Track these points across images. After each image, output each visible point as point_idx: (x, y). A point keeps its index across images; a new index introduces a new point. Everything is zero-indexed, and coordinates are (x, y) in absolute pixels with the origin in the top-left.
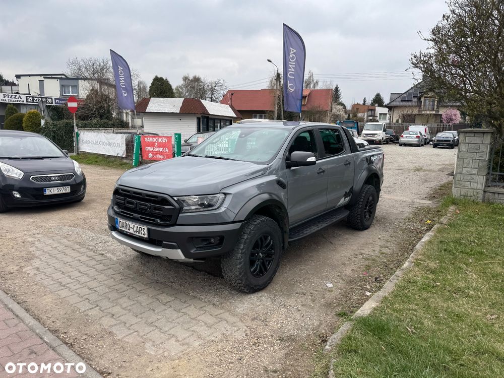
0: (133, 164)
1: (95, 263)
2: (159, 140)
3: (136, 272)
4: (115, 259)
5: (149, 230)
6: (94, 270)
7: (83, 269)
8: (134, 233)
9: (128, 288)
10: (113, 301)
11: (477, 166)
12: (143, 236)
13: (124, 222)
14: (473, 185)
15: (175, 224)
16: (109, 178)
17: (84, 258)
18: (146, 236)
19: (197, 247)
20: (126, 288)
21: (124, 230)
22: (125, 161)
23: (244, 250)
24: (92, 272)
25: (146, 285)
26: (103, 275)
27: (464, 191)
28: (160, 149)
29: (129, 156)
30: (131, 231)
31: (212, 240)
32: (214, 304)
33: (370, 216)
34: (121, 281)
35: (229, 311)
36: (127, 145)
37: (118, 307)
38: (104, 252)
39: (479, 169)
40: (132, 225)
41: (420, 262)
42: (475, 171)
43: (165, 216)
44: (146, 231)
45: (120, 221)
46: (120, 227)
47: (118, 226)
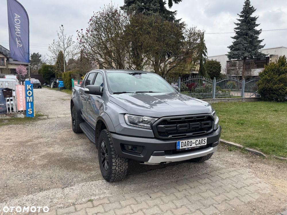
12: (203, 145)
13: (186, 142)
15: (214, 131)
18: (206, 144)
30: (194, 145)
40: (194, 141)
45: (182, 142)
46: (181, 147)
47: (179, 147)
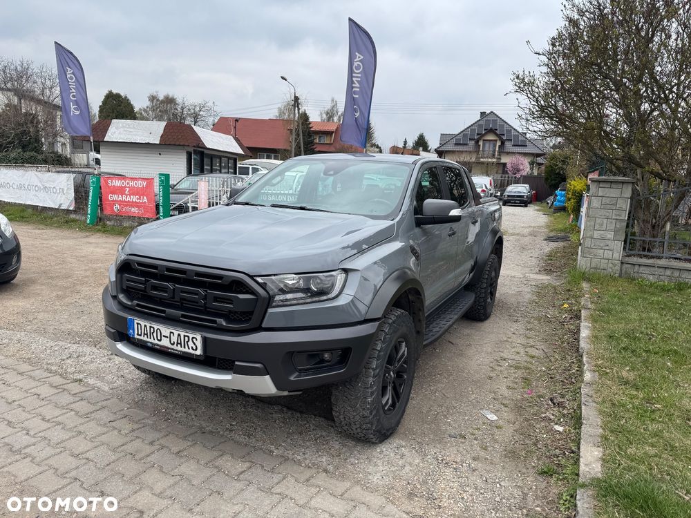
0: (88, 222)
1: (71, 399)
2: (132, 184)
3: (156, 412)
4: (106, 388)
5: (205, 340)
6: (73, 413)
7: (49, 412)
8: (170, 346)
9: (153, 448)
10: (131, 479)
11: (613, 227)
12: (191, 351)
13: (148, 325)
14: (608, 254)
15: (259, 329)
16: (52, 243)
17: (45, 391)
18: (199, 352)
19: (300, 370)
20: (148, 449)
21: (148, 340)
22: (73, 216)
23: (378, 371)
24: (70, 419)
25: (185, 438)
26: (92, 424)
27: (595, 262)
28: (134, 199)
29: (79, 209)
30: (165, 342)
31: (326, 356)
32: (326, 471)
33: (491, 300)
34: (135, 434)
35: (358, 482)
36: (76, 191)
37: (146, 493)
38: (81, 376)
39: (616, 232)
40: (165, 331)
41: (604, 369)
42: (610, 235)
43: (236, 312)
44: (199, 343)
45: (138, 324)
46: (138, 334)
47: (134, 332)
